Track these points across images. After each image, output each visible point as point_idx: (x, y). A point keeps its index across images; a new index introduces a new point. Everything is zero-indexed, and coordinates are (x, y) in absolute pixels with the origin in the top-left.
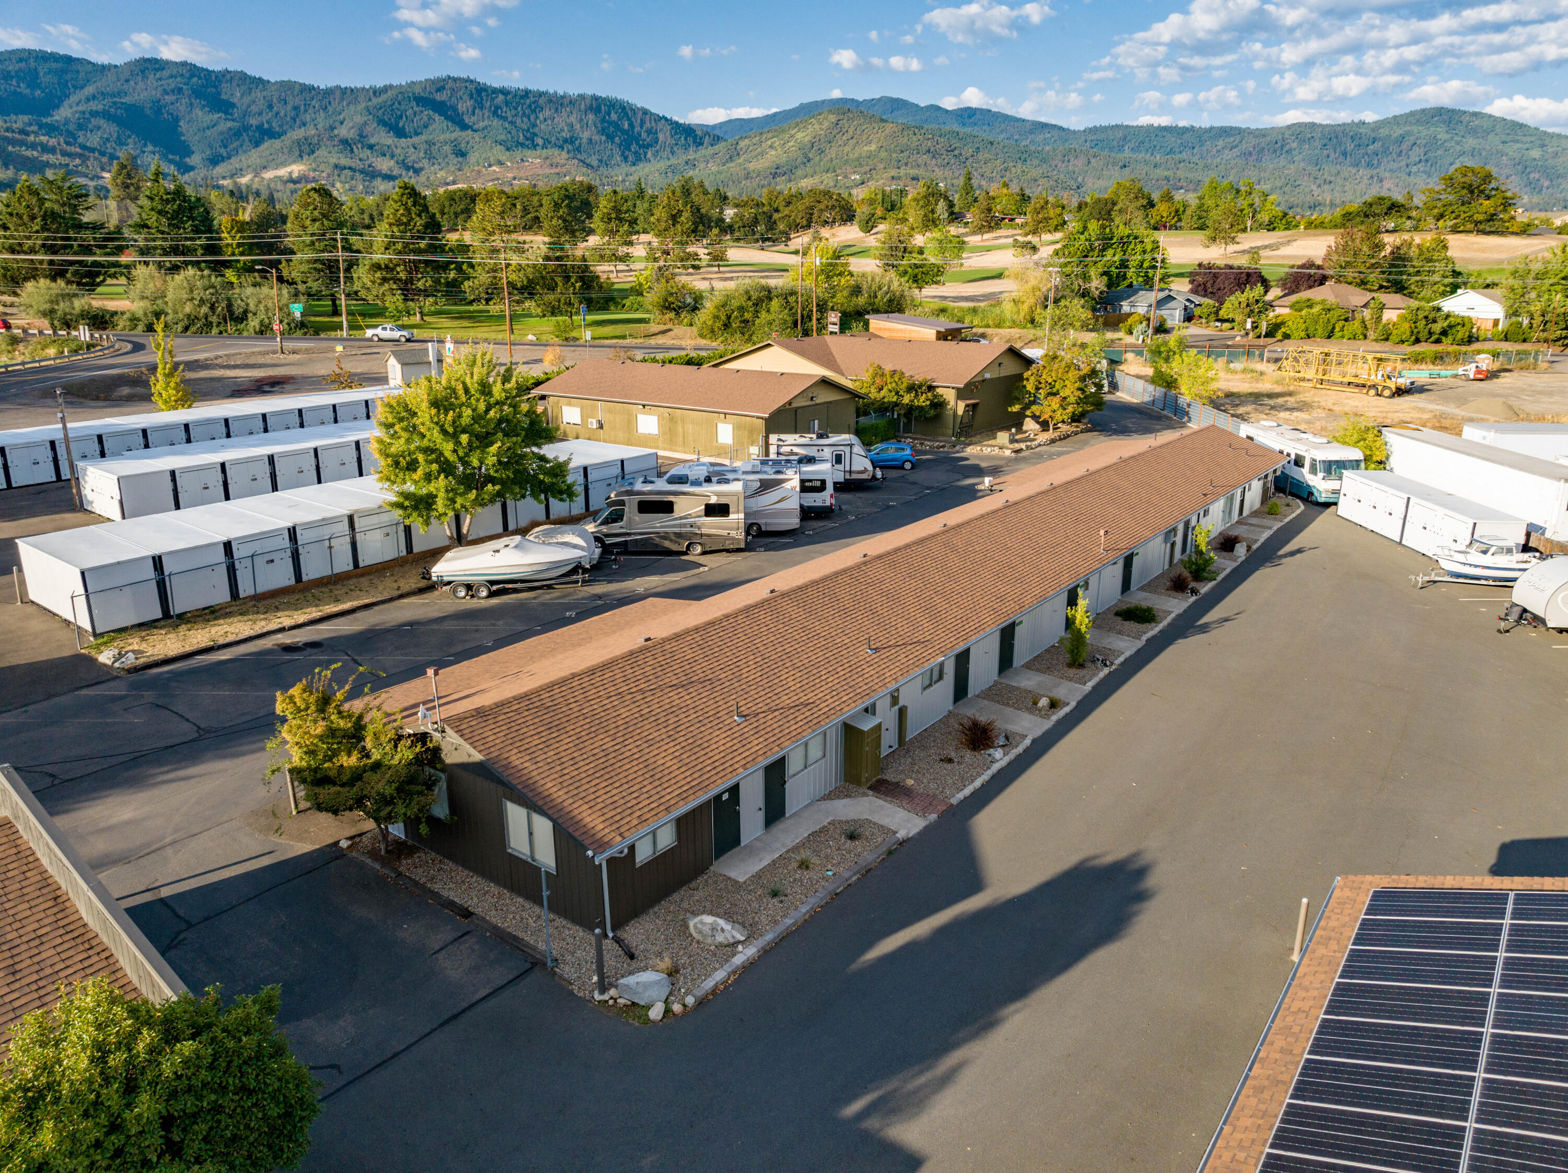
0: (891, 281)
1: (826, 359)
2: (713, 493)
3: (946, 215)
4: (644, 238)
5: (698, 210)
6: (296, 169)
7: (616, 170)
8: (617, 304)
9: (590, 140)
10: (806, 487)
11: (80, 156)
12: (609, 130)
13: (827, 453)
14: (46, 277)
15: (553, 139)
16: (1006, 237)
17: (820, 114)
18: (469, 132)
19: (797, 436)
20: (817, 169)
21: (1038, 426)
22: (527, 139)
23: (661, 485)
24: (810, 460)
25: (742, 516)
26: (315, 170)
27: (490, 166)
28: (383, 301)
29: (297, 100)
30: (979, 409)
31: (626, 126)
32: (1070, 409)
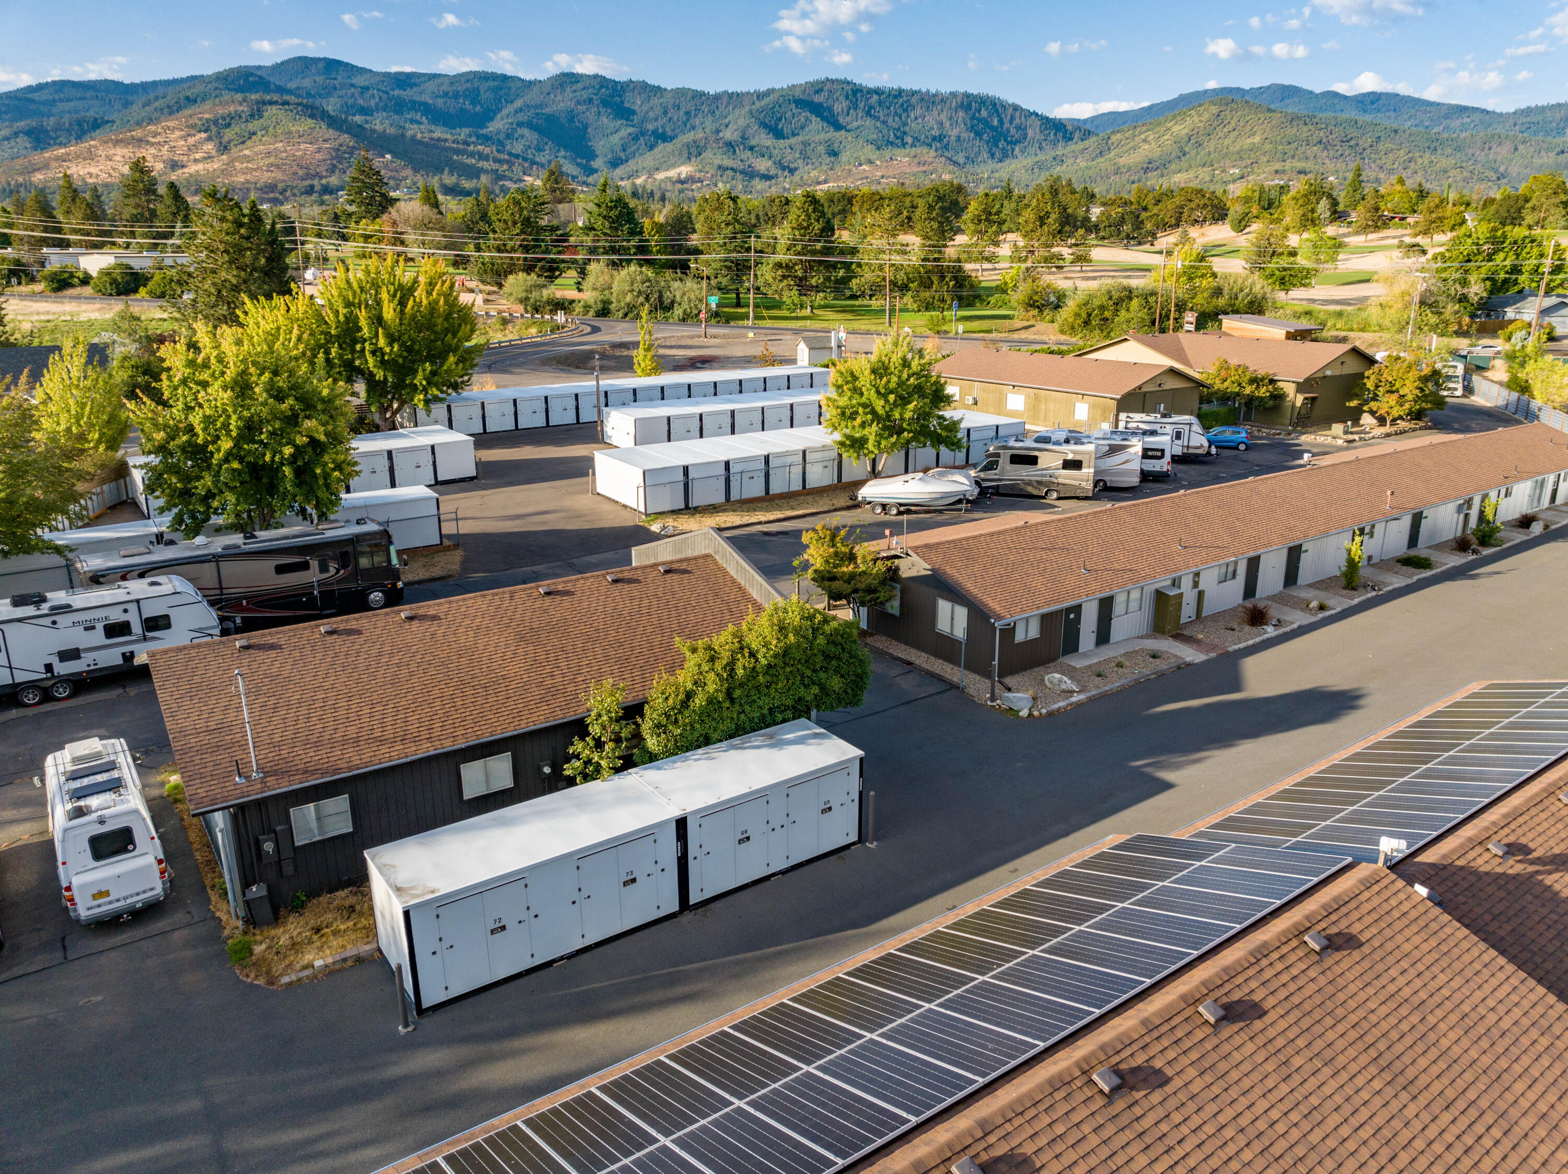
0: (1253, 283)
1: (1179, 354)
2: (1070, 452)
3: (1328, 214)
4: (1011, 237)
5: (1065, 209)
6: (684, 170)
7: (983, 167)
8: (982, 301)
9: (959, 137)
10: (1147, 454)
11: (508, 162)
12: (978, 127)
13: (1169, 429)
14: (523, 270)
15: (923, 137)
16: (1394, 237)
17: (1200, 105)
18: (843, 132)
19: (1143, 415)
20: (1193, 163)
21: (1375, 421)
22: (897, 138)
23: (1029, 443)
24: (1153, 433)
25: (1092, 470)
26: (700, 171)
27: (860, 165)
28: (781, 295)
29: (690, 106)
30: (1318, 402)
31: (996, 123)
32: (1407, 406)
